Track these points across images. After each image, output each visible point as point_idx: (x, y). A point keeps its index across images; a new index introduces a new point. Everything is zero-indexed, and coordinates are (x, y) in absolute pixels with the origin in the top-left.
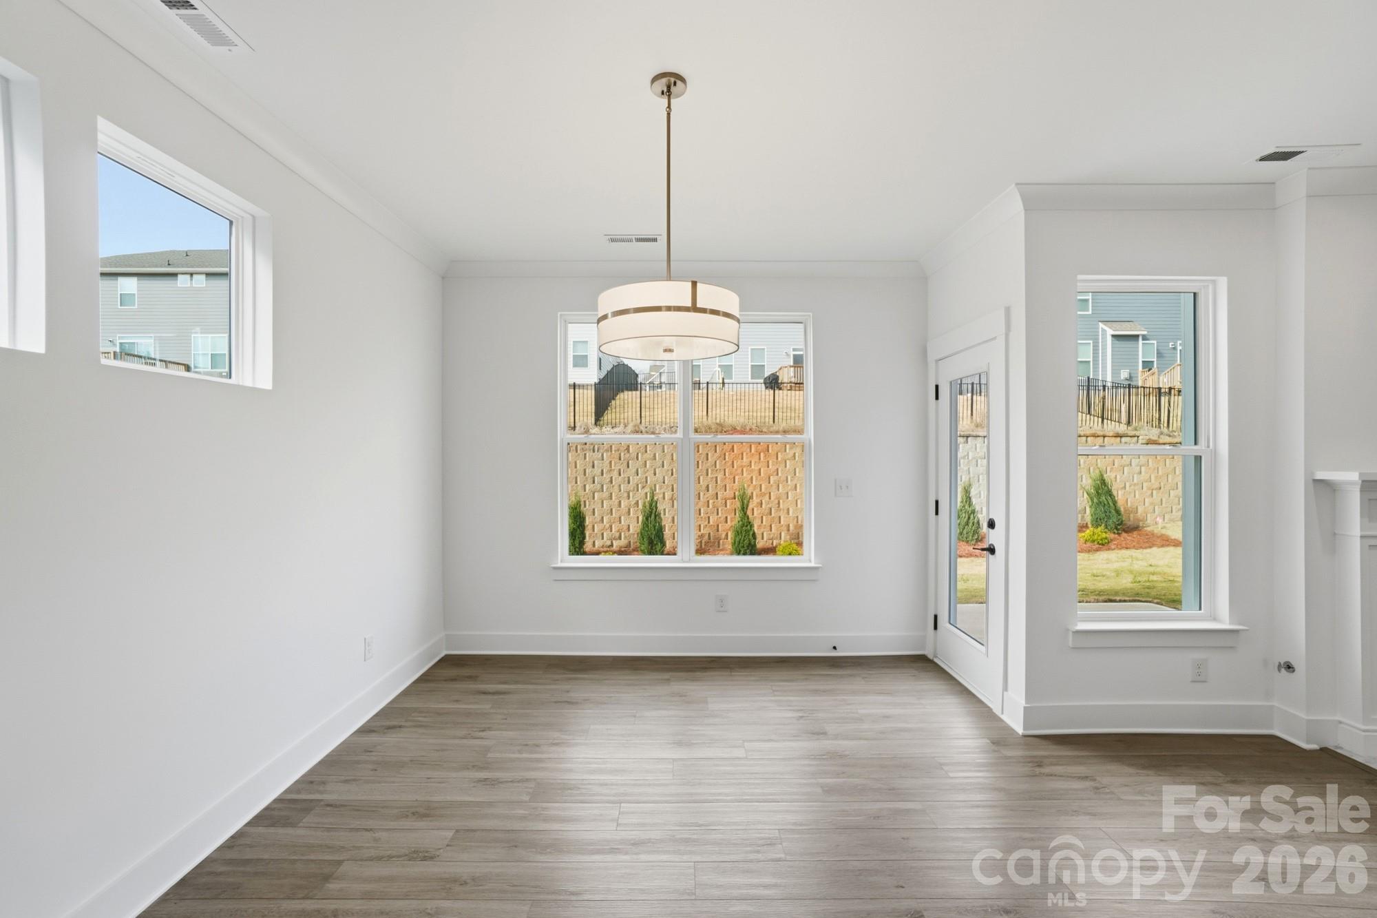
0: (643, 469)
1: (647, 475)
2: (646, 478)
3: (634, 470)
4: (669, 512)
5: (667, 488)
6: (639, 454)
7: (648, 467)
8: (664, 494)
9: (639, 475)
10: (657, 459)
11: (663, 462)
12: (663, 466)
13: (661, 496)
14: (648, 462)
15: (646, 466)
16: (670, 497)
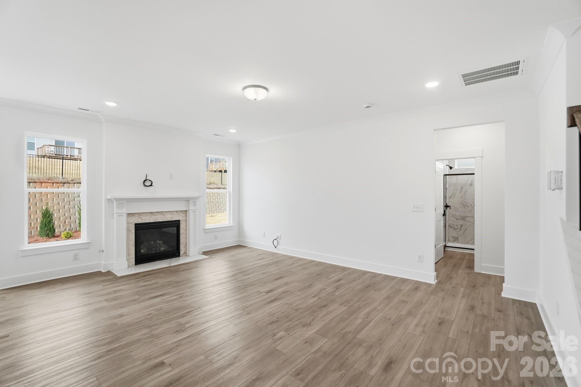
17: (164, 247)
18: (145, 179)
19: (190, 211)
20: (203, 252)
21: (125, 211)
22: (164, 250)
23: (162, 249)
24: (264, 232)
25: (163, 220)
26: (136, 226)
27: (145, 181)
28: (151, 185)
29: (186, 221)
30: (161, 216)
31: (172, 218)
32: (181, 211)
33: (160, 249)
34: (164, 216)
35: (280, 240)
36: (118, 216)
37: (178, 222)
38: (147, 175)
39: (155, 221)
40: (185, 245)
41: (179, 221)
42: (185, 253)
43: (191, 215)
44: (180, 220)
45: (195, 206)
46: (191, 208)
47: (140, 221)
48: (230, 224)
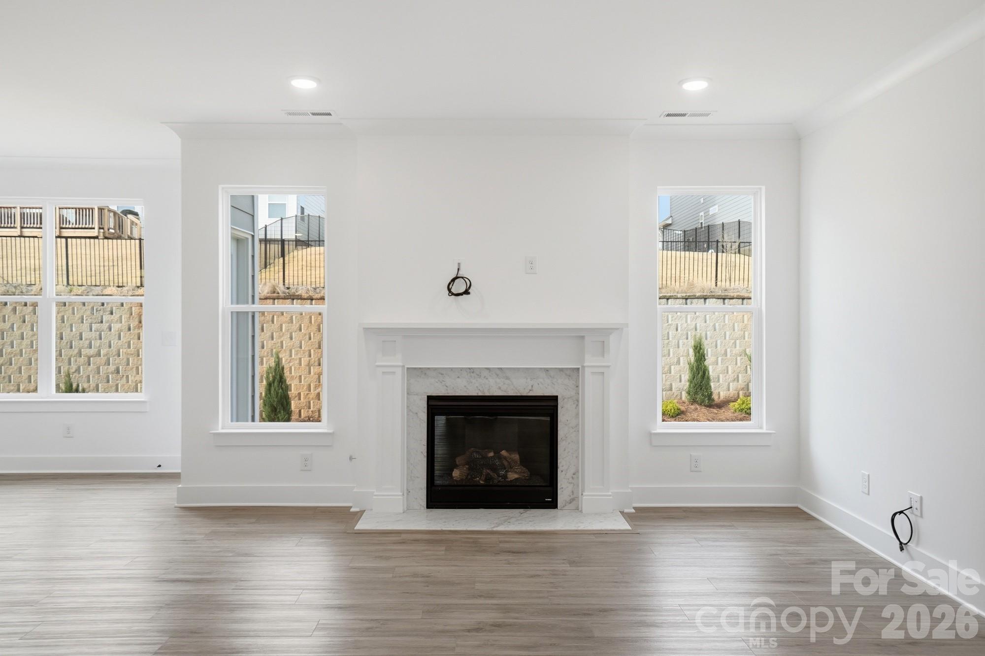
0: (278, 333)
1: (282, 339)
2: (282, 342)
3: (269, 334)
4: (305, 378)
5: (304, 353)
6: (275, 317)
7: (284, 331)
8: (300, 359)
9: (275, 340)
10: (294, 322)
11: (301, 326)
12: (300, 330)
13: (298, 361)
14: (284, 325)
15: (281, 330)
16: (306, 363)
17: (516, 472)
18: (454, 276)
19: (588, 371)
20: (634, 508)
21: (397, 361)
22: (516, 479)
23: (512, 476)
24: (867, 473)
25: (505, 391)
26: (433, 403)
27: (453, 280)
28: (467, 292)
29: (578, 401)
30: (498, 380)
31: (530, 388)
32: (561, 370)
33: (505, 477)
34: (507, 382)
35: (920, 520)
36: (383, 372)
37: (552, 404)
38: (459, 264)
39: (480, 394)
40: (574, 474)
41: (555, 398)
42: (573, 500)
43: (590, 382)
44: (557, 397)
45: (603, 356)
46: (590, 361)
47: (441, 391)
48: (761, 428)
